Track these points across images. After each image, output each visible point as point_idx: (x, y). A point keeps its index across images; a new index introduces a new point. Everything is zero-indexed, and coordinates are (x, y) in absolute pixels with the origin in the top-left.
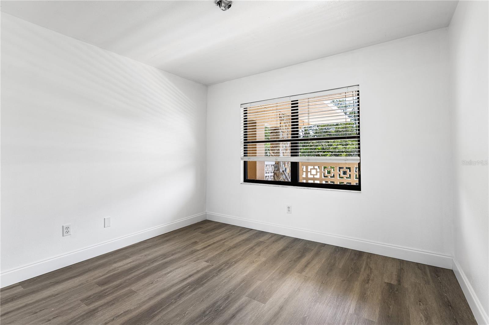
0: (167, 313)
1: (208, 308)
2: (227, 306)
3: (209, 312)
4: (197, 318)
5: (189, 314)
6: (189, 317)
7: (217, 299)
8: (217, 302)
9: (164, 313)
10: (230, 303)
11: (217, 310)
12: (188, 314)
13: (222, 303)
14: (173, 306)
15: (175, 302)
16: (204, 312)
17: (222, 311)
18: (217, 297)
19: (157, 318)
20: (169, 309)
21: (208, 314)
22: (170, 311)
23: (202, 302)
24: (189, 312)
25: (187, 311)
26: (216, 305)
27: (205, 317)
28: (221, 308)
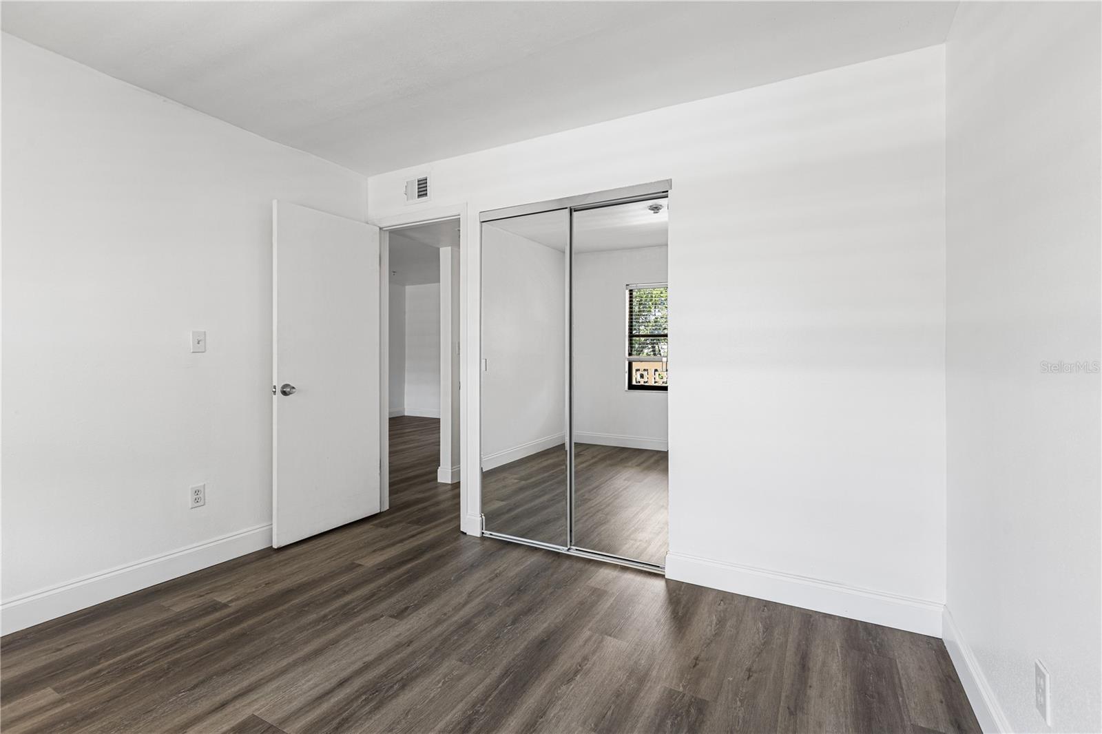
0: (482, 680)
1: (395, 695)
2: (349, 703)
3: (392, 687)
4: (418, 676)
5: (434, 681)
6: (433, 677)
7: (371, 718)
8: (370, 712)
9: (488, 681)
10: (338, 711)
11: (373, 694)
12: (439, 682)
13: (359, 710)
14: (475, 695)
15: (474, 706)
16: (403, 687)
17: (365, 690)
18: (368, 727)
19: (497, 672)
20: (481, 688)
21: (396, 684)
22: (479, 685)
23: (409, 708)
24: (437, 685)
25: (440, 687)
26: (375, 703)
27: (402, 678)
28: (364, 697)
